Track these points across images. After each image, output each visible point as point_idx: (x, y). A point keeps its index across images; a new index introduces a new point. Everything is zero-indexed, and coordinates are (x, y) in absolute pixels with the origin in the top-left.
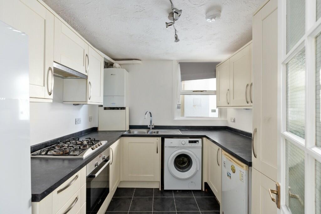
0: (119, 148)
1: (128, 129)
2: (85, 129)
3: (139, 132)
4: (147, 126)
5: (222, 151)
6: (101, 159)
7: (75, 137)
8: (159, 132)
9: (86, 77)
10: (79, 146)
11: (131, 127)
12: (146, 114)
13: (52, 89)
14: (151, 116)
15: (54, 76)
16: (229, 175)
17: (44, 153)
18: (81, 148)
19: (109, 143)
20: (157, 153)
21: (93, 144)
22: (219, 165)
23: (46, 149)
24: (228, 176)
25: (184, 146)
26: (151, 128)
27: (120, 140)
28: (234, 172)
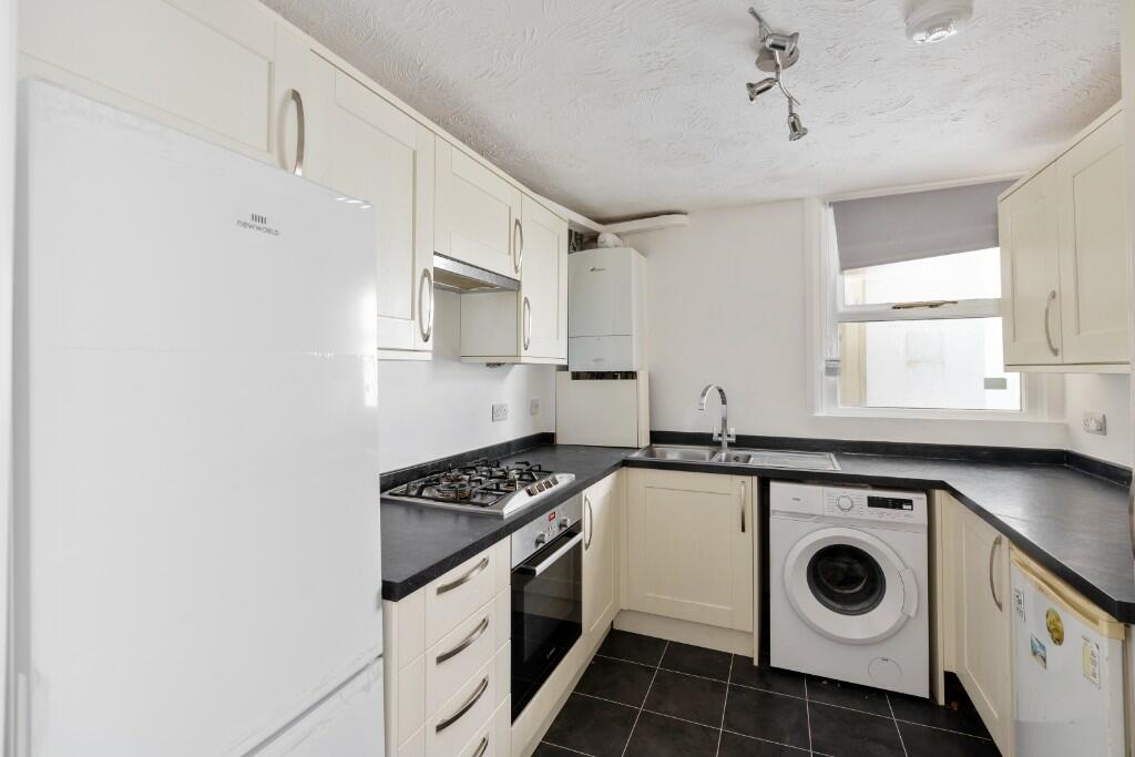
0: (615, 501)
1: (645, 442)
2: (519, 437)
3: (683, 455)
4: (712, 435)
5: (1010, 548)
6: (555, 524)
7: (491, 457)
8: (752, 459)
9: (514, 286)
10: (497, 480)
11: (657, 437)
12: (704, 395)
13: (431, 324)
14: (724, 402)
15: (436, 287)
16: (1038, 652)
17: (414, 493)
18: (502, 486)
19: (581, 481)
20: (743, 530)
21: (533, 480)
22: (1000, 606)
23: (419, 483)
24: (1035, 653)
25: (849, 515)
26: (725, 444)
27: (618, 476)
28: (1059, 641)
